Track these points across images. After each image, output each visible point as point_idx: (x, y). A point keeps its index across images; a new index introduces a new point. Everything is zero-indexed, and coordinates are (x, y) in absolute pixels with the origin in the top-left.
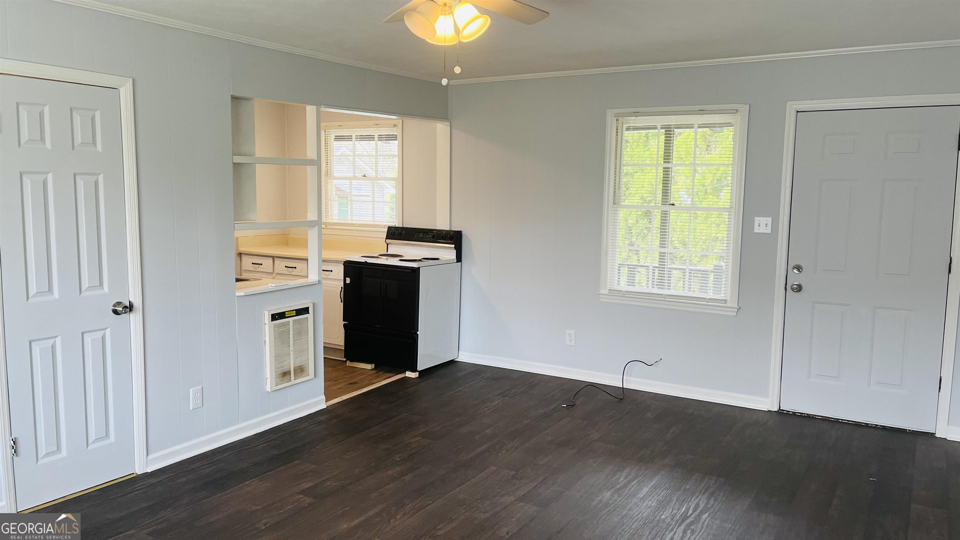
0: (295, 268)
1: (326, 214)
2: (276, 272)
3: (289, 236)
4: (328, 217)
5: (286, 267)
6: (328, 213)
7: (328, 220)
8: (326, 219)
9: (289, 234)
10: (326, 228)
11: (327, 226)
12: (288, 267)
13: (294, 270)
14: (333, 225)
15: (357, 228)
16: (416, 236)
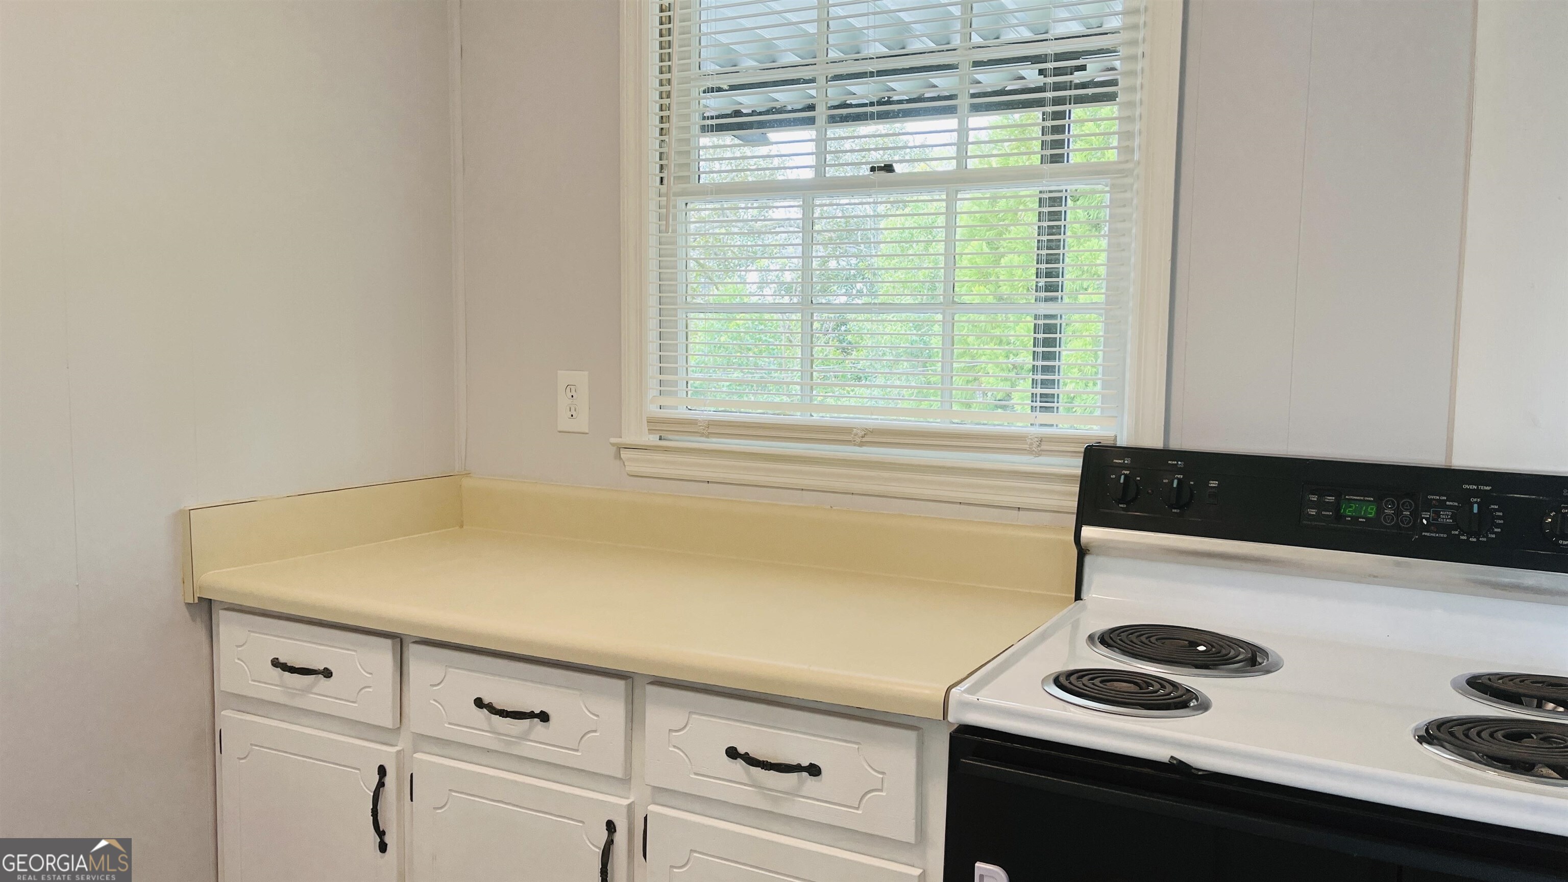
0: (544, 717)
1: (663, 377)
2: (417, 722)
3: (467, 482)
4: (675, 394)
5: (479, 703)
6: (675, 372)
7: (676, 408)
8: (664, 401)
9: (468, 475)
10: (666, 450)
11: (663, 435)
12: (492, 709)
13: (531, 728)
14: (709, 435)
15: (857, 449)
16: (1313, 512)
